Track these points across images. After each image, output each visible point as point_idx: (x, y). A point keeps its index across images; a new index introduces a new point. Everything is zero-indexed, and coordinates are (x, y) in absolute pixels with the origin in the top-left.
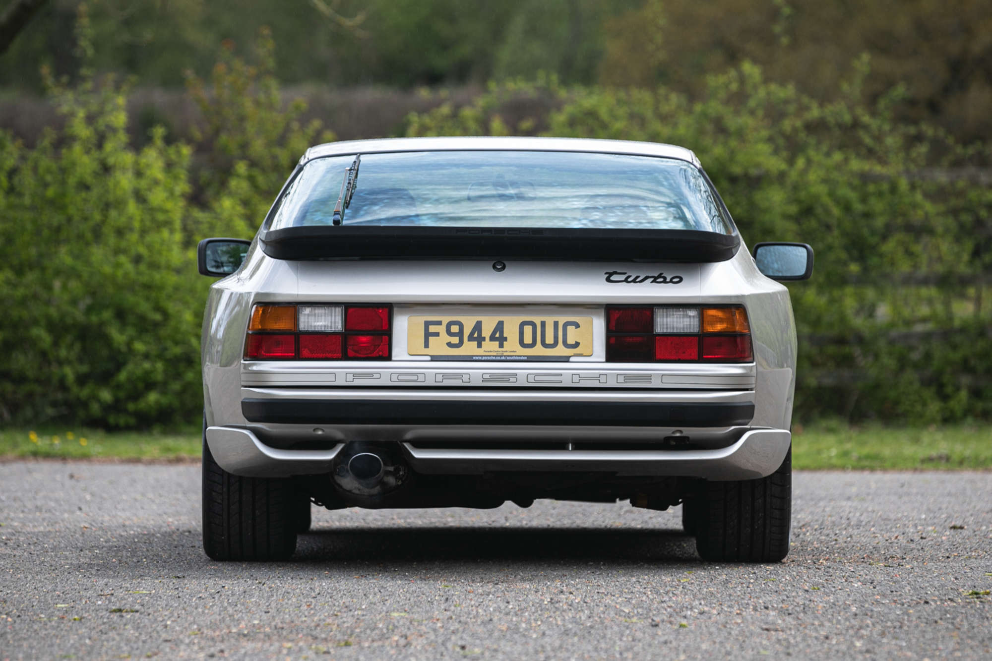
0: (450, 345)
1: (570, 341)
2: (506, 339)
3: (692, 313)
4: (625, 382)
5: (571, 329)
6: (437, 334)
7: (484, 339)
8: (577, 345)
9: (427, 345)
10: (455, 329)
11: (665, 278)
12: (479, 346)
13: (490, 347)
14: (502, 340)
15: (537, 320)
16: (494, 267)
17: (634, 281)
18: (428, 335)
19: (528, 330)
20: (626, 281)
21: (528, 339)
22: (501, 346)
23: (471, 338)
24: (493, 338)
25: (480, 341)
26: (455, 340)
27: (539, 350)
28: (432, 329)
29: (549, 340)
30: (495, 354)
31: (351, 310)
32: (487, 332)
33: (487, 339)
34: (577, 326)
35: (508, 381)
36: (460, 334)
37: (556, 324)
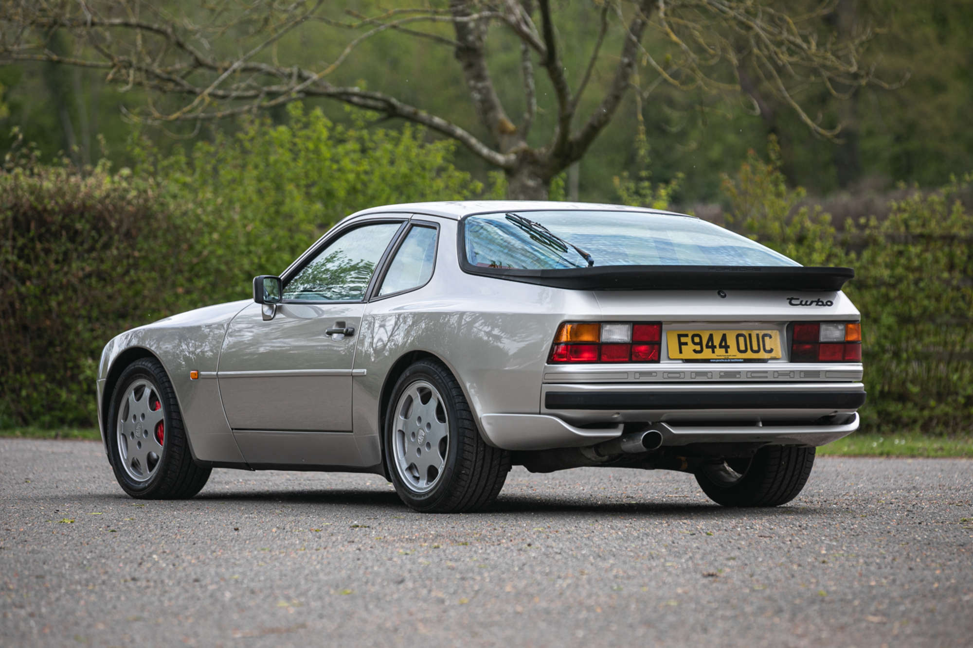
0: (695, 351)
1: (768, 348)
2: (728, 347)
3: (841, 327)
4: (805, 377)
5: (767, 339)
6: (686, 344)
7: (715, 347)
8: (771, 351)
9: (681, 352)
10: (697, 340)
11: (822, 302)
12: (713, 352)
13: (720, 352)
14: (726, 347)
15: (745, 333)
16: (719, 293)
17: (806, 304)
18: (681, 344)
19: (741, 339)
20: (801, 304)
21: (742, 348)
22: (727, 352)
23: (707, 347)
24: (721, 347)
25: (713, 348)
26: (698, 348)
27: (749, 355)
28: (683, 340)
29: (755, 348)
30: (723, 357)
31: (636, 326)
32: (717, 342)
33: (718, 347)
34: (771, 337)
35: (735, 377)
36: (700, 343)
37: (758, 335)
